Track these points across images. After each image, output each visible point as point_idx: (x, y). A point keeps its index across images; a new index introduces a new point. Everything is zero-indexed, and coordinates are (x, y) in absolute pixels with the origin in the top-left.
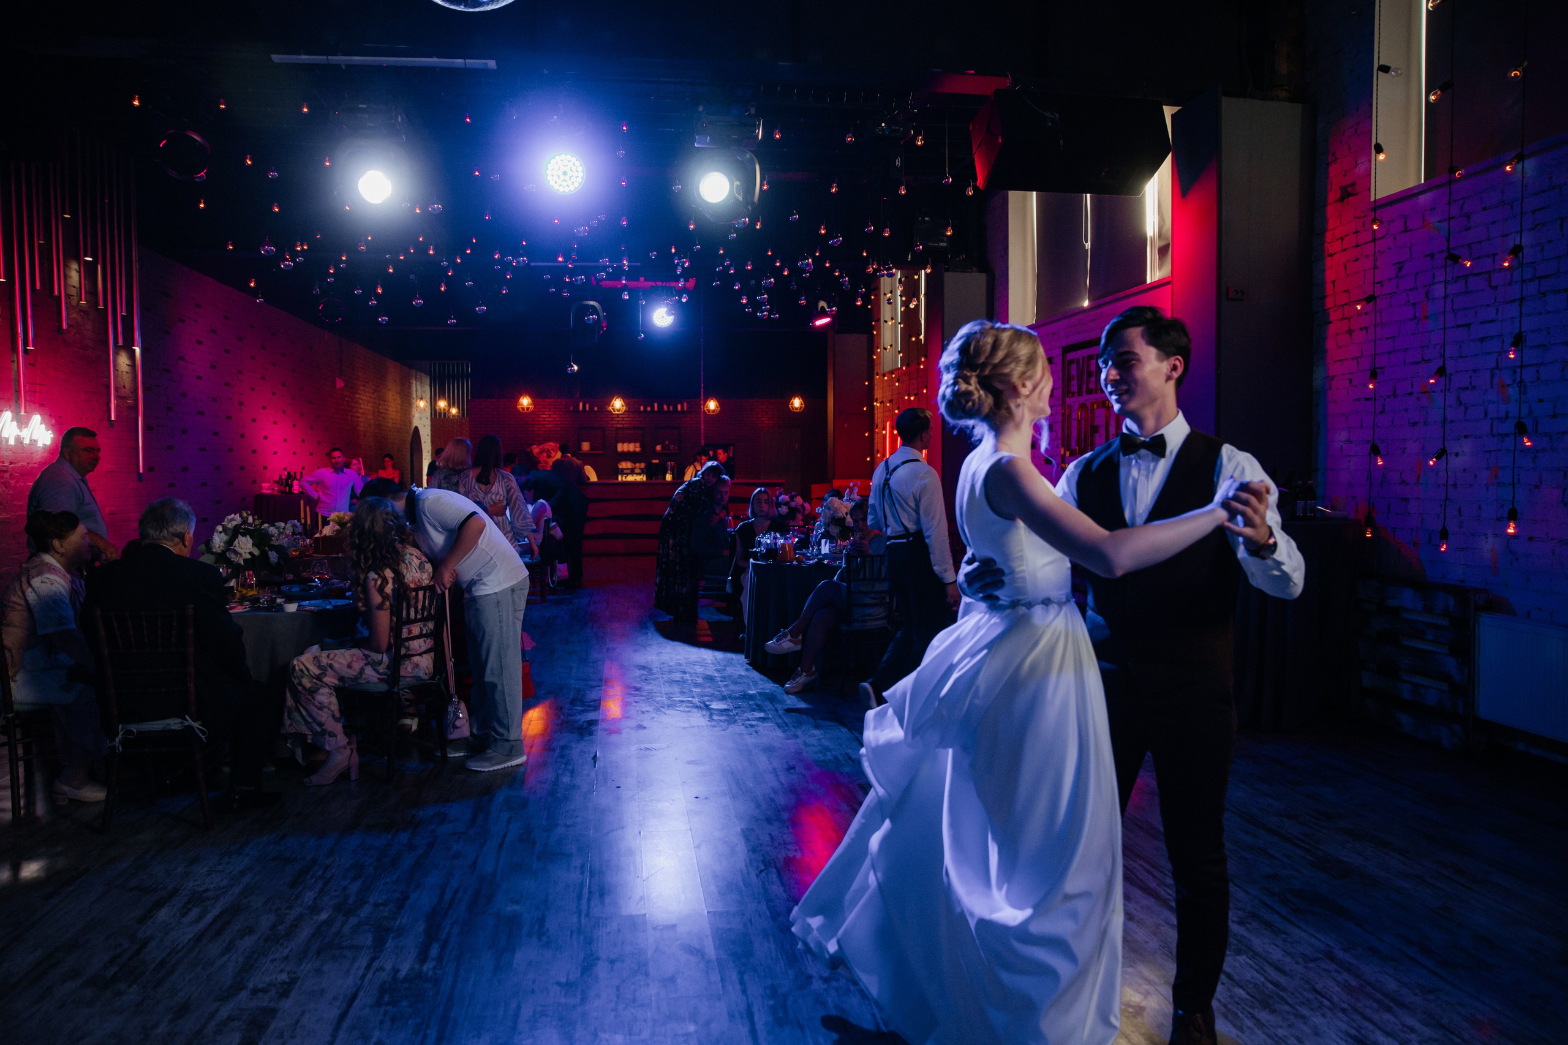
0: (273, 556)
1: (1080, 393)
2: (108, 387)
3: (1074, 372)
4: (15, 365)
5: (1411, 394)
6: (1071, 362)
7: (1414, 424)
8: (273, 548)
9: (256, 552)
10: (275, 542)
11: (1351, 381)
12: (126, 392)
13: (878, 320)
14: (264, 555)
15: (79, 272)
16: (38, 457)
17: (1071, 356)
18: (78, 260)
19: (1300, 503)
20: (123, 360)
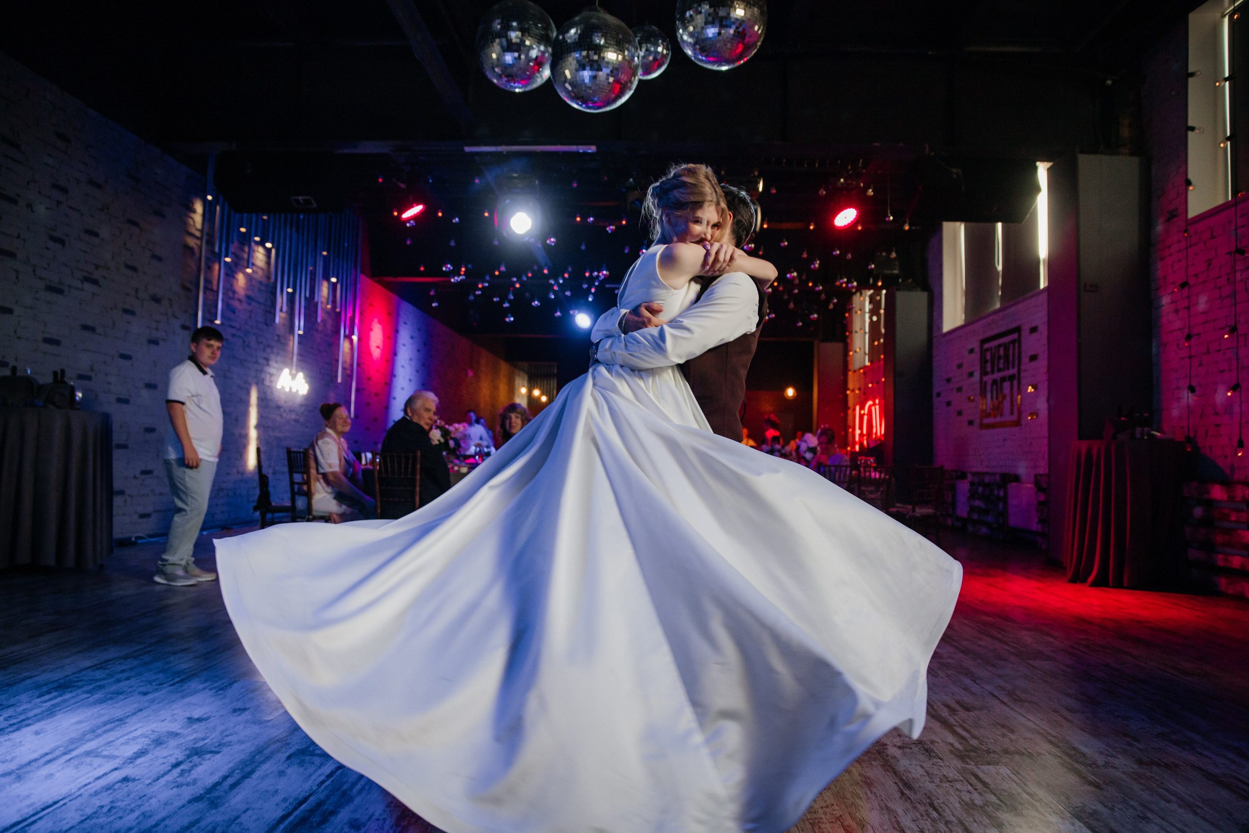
0: (452, 443)
1: (993, 372)
2: (337, 361)
3: (988, 356)
4: (291, 343)
5: (1219, 350)
6: (987, 350)
7: (1222, 371)
8: (452, 438)
9: (442, 440)
10: (453, 435)
11: (1178, 345)
12: (347, 366)
13: (851, 332)
14: (447, 442)
15: (329, 289)
16: (299, 401)
17: (986, 346)
18: (328, 280)
19: (1138, 430)
20: (345, 346)
